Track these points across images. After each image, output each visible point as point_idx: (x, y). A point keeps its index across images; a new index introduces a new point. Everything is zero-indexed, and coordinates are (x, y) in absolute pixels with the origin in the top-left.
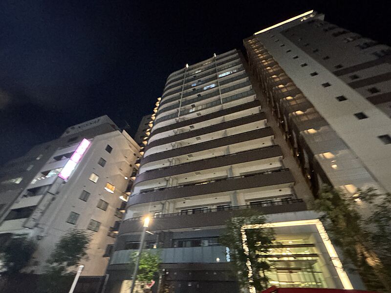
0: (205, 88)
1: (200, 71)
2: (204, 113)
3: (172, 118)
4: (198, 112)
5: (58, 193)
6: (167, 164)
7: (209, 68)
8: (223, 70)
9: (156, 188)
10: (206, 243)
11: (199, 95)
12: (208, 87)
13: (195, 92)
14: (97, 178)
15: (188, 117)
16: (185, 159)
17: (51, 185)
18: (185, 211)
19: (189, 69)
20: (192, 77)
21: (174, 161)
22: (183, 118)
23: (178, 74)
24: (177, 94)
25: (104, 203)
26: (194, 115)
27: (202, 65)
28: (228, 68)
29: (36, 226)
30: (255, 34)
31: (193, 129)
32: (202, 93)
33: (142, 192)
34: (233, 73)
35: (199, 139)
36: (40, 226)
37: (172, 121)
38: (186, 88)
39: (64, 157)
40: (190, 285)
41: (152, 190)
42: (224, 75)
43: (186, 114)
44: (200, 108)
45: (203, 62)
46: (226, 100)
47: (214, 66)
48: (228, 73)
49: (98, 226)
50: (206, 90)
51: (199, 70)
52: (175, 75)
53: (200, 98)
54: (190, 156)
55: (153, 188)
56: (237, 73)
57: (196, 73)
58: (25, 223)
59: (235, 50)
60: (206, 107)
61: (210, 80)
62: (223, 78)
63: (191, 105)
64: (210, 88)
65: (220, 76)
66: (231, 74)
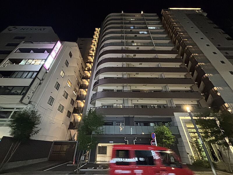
0: (140, 32)
1: (134, 20)
2: (141, 48)
4: (138, 47)
5: (43, 79)
7: (140, 20)
8: (150, 24)
9: (115, 89)
11: (136, 36)
12: (143, 32)
13: (131, 32)
15: (131, 48)
18: (136, 106)
20: (128, 21)
21: (126, 75)
22: (127, 48)
23: (117, 16)
24: (119, 29)
26: (135, 48)
27: (134, 16)
28: (153, 25)
30: (170, 9)
32: (138, 35)
33: (104, 90)
34: (158, 29)
36: (32, 103)
37: (119, 48)
38: (126, 28)
39: (32, 51)
42: (152, 28)
43: (130, 46)
44: (139, 44)
45: (136, 14)
46: (157, 45)
47: (143, 19)
48: (154, 28)
50: (141, 34)
51: (133, 18)
52: (115, 16)
53: (136, 38)
55: (113, 89)
57: (131, 19)
59: (156, 14)
60: (143, 45)
61: (143, 28)
62: (151, 30)
63: (131, 40)
64: (144, 34)
65: (149, 28)
66: (156, 29)
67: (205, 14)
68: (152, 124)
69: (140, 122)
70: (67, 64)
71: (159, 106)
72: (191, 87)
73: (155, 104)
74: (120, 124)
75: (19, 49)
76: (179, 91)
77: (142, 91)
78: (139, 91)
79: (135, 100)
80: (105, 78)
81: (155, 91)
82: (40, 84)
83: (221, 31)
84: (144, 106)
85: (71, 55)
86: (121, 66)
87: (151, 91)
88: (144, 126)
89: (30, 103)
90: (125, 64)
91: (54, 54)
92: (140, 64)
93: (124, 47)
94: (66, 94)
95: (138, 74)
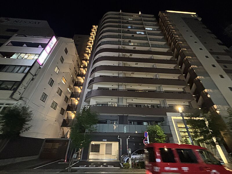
0: (138, 33)
1: (131, 19)
2: (138, 48)
4: (135, 47)
5: (35, 75)
6: (116, 75)
8: (147, 25)
9: (110, 88)
11: (133, 36)
12: (140, 32)
13: (129, 32)
14: (58, 71)
15: (128, 47)
17: (31, 67)
20: (126, 21)
22: (124, 47)
23: (115, 14)
24: (116, 28)
26: (131, 48)
27: (132, 16)
28: (150, 26)
30: (167, 11)
31: (131, 57)
32: (135, 35)
36: (24, 99)
38: (123, 27)
39: (25, 45)
41: (108, 89)
42: (149, 29)
43: (127, 45)
44: (136, 44)
45: (134, 14)
46: (153, 46)
47: (141, 20)
48: (151, 29)
49: (56, 106)
50: (138, 34)
51: (131, 18)
53: (133, 38)
56: (157, 31)
57: (129, 19)
59: (154, 16)
60: (140, 45)
61: (140, 28)
62: (148, 31)
63: (128, 40)
64: (141, 34)
65: (146, 29)
66: (153, 30)
67: (200, 19)
68: (145, 123)
69: (134, 121)
70: (62, 60)
71: (153, 106)
72: (183, 89)
73: (149, 104)
74: (114, 123)
75: (11, 42)
76: (172, 92)
77: (137, 91)
78: (134, 91)
79: (129, 99)
80: (100, 76)
81: (150, 91)
82: (33, 79)
83: (213, 36)
84: (138, 106)
85: (66, 51)
86: (117, 65)
87: (145, 90)
88: (138, 125)
89: (21, 98)
90: (121, 63)
91: (48, 49)
92: (136, 64)
93: (120, 46)
94: (60, 91)
95: (133, 74)
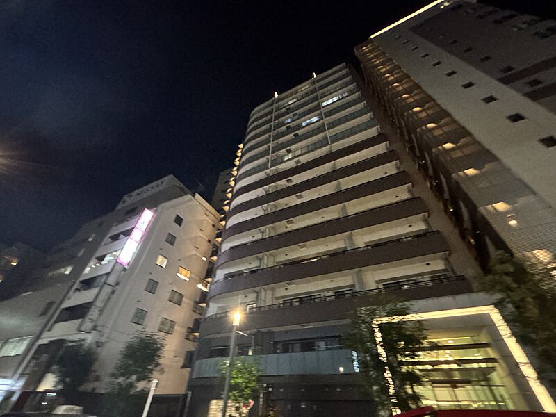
0: (304, 124)
1: (294, 100)
2: (304, 159)
3: (260, 171)
4: (297, 159)
5: (117, 284)
6: (258, 236)
7: (307, 94)
8: (327, 95)
9: (246, 270)
10: (322, 345)
11: (296, 135)
12: (308, 121)
13: (289, 130)
14: (166, 261)
15: (283, 167)
16: (283, 227)
17: (108, 274)
18: (288, 301)
19: (279, 100)
20: (284, 110)
21: (268, 231)
23: (264, 108)
25: (176, 295)
26: (291, 164)
27: (297, 92)
28: (334, 92)
29: (94, 328)
30: (372, 37)
31: (292, 184)
32: (300, 132)
33: (227, 276)
34: (343, 98)
35: (300, 197)
36: (99, 328)
37: (261, 175)
38: (276, 127)
39: (122, 236)
40: (303, 407)
41: (240, 274)
42: (330, 102)
43: (279, 164)
44: (299, 152)
45: (300, 86)
46: (336, 138)
47: (314, 91)
48: (335, 99)
49: (172, 327)
50: (306, 126)
51: (293, 99)
52: (261, 110)
53: (298, 139)
54: (290, 223)
55: (242, 271)
56: (348, 98)
57: (290, 103)
58: (80, 325)
59: (344, 64)
60: (306, 150)
61: (311, 111)
62: (331, 106)
63: (285, 150)
64: (311, 123)
65: (324, 104)
66: (340, 99)
69: (294, 341)
70: (171, 240)
71: (339, 294)
72: (426, 221)
73: (328, 290)
76: (396, 241)
78: (297, 262)
80: (232, 248)
81: (333, 255)
85: (179, 221)
86: (261, 213)
87: (319, 256)
88: (284, 352)
90: (268, 208)
91: (137, 235)
93: (268, 171)
